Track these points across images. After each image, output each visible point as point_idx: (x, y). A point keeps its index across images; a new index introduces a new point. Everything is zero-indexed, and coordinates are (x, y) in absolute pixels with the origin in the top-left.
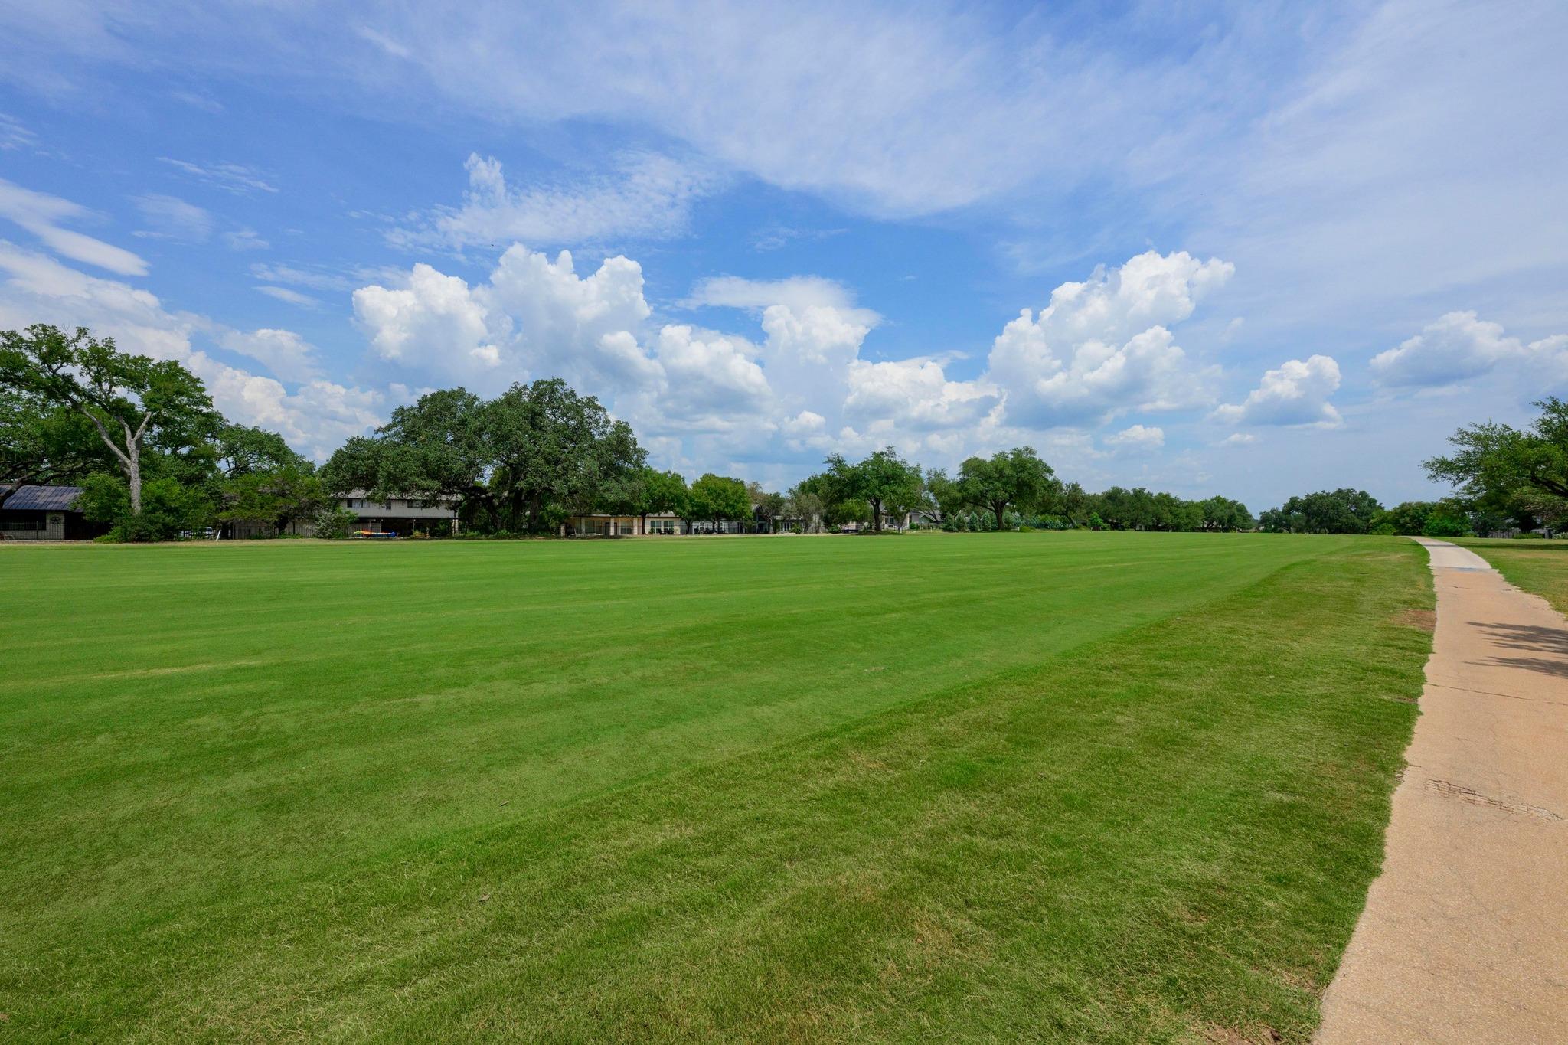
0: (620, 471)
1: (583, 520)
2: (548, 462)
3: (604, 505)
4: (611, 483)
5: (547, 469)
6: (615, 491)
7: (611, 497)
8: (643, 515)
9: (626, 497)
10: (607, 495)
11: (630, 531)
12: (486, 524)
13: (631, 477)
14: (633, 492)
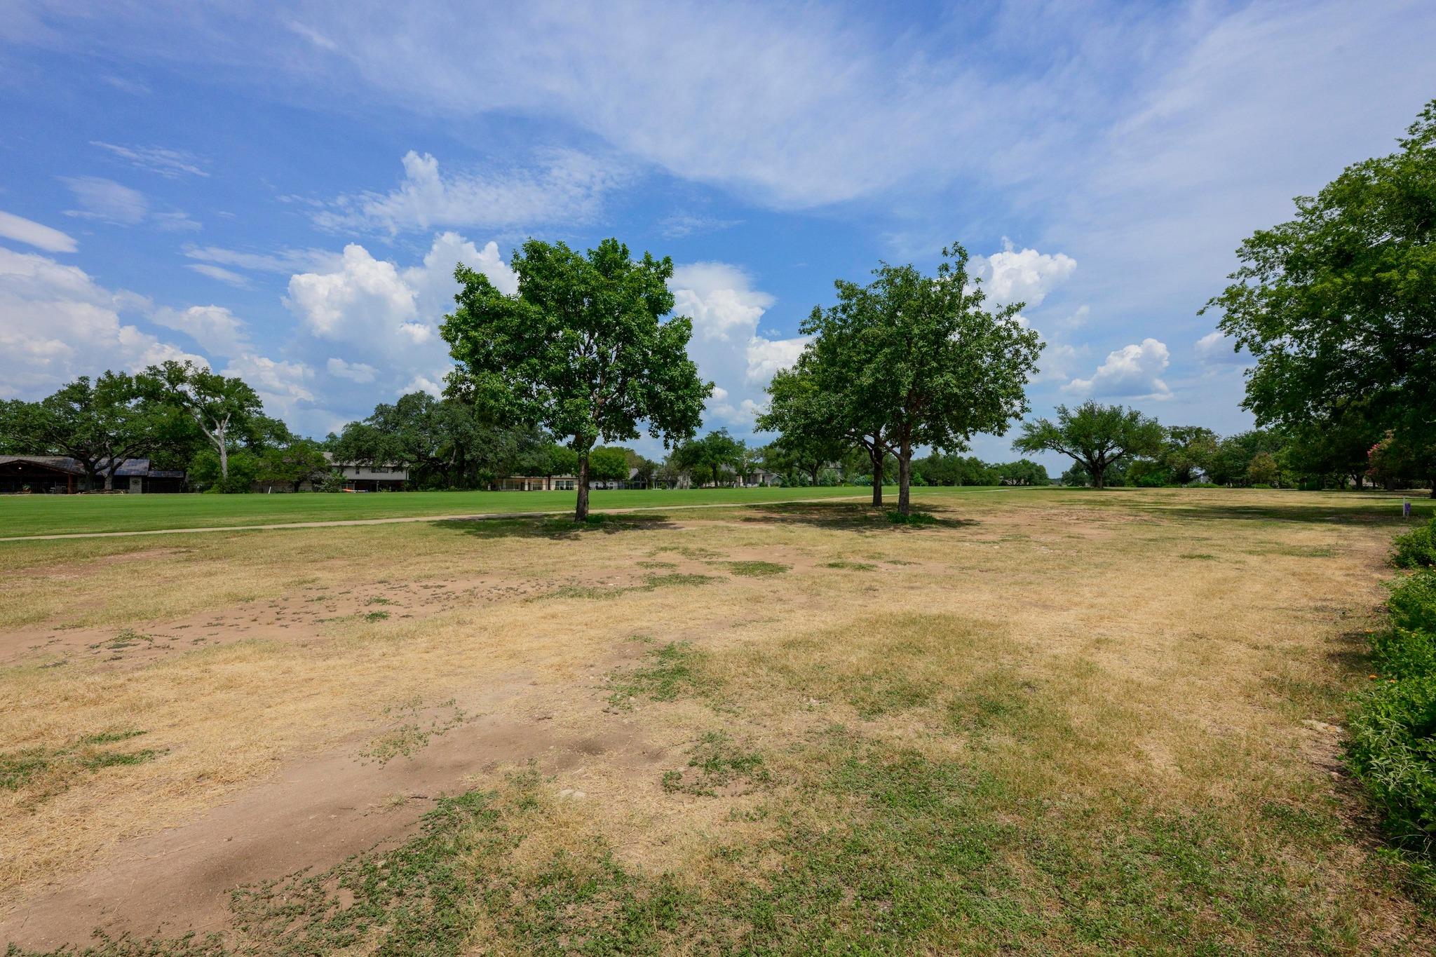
0: (531, 447)
1: (505, 481)
2: (484, 442)
3: (521, 470)
4: (526, 455)
5: (484, 446)
6: (528, 460)
7: (525, 464)
8: (549, 476)
9: (535, 464)
10: (522, 463)
11: (540, 488)
12: (440, 482)
13: (539, 450)
14: (540, 461)
